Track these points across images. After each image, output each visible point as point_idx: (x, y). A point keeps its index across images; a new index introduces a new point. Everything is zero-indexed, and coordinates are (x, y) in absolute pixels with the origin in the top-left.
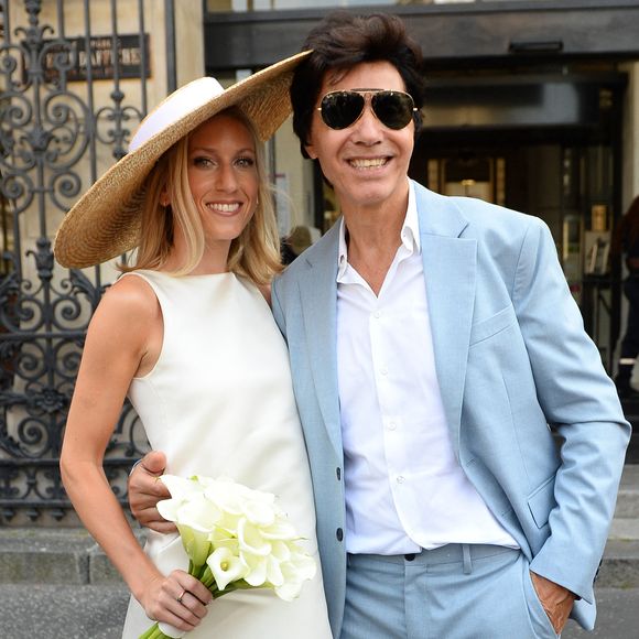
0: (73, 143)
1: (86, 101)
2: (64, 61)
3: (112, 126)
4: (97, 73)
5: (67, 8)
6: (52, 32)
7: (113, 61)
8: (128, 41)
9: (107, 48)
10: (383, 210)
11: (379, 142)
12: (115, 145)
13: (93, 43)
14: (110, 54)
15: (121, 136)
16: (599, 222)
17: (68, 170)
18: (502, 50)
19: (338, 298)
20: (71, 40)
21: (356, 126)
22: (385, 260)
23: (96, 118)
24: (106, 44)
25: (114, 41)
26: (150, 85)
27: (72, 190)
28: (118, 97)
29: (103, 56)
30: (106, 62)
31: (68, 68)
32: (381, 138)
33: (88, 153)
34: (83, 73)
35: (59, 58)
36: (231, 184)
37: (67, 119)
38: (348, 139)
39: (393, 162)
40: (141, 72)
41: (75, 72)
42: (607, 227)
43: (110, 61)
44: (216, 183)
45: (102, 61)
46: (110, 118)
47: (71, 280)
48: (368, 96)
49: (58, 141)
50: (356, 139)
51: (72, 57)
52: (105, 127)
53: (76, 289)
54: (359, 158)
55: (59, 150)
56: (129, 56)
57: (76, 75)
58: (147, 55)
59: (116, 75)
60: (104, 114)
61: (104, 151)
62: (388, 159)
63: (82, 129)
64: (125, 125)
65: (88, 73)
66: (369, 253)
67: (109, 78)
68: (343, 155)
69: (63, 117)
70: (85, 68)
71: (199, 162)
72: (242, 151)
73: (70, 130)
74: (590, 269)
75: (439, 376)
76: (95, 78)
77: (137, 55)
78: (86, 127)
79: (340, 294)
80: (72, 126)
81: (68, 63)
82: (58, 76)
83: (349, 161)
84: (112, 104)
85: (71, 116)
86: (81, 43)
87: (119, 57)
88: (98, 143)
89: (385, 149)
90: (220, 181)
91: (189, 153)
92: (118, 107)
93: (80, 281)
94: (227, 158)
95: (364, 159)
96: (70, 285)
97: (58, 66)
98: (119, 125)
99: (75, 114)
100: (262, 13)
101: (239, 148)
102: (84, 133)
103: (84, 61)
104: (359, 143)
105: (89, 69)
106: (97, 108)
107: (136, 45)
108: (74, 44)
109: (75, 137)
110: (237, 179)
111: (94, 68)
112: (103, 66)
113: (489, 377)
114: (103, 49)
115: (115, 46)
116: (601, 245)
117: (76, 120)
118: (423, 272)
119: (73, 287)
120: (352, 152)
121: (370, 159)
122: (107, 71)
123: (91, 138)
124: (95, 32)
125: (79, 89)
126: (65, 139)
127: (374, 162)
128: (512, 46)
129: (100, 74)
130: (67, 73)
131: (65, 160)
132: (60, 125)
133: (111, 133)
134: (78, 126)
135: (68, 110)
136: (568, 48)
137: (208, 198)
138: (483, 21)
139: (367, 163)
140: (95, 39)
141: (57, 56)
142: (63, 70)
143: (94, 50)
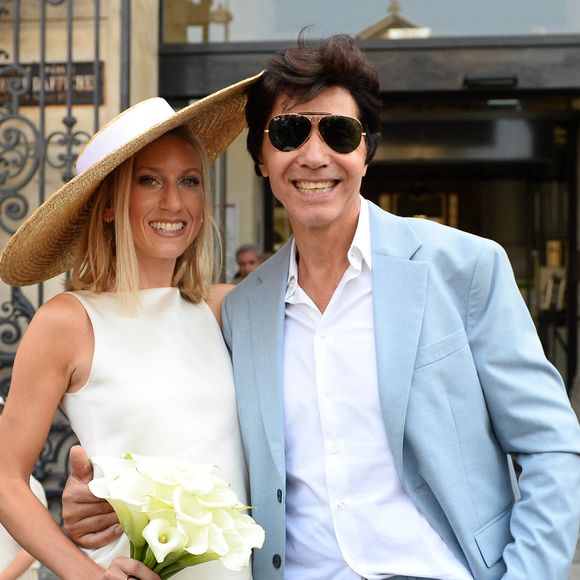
0: (21, 166)
1: (38, 125)
2: (17, 85)
3: (63, 150)
4: (50, 98)
5: (23, 35)
6: (7, 57)
7: (67, 87)
8: (83, 68)
9: (61, 74)
10: (332, 231)
11: (325, 166)
12: (64, 170)
13: (47, 70)
14: (64, 81)
15: (70, 160)
16: (554, 258)
17: (15, 192)
18: (456, 84)
19: (286, 316)
20: (25, 66)
21: (303, 148)
22: (332, 279)
23: (47, 142)
24: (60, 70)
25: (69, 68)
26: (103, 111)
27: (17, 212)
28: (70, 122)
29: (56, 82)
30: (59, 88)
31: (21, 92)
32: (327, 161)
33: (37, 177)
34: (36, 97)
35: (13, 84)
36: (175, 203)
37: (17, 143)
38: (294, 161)
39: (340, 185)
40: (95, 98)
41: (27, 97)
42: (562, 263)
43: (63, 87)
44: (160, 202)
45: (56, 87)
46: (62, 143)
47: (13, 303)
48: (315, 120)
49: (7, 164)
50: (302, 161)
51: (25, 82)
52: (55, 151)
53: (17, 313)
54: (305, 181)
55: (8, 172)
56: (83, 83)
57: (29, 100)
58: (100, 83)
59: (68, 101)
60: (55, 139)
61: (53, 175)
62: (336, 182)
63: (32, 153)
64: (75, 150)
65: (41, 98)
66: (317, 273)
67: (62, 103)
68: (287, 177)
69: (13, 141)
70: (37, 93)
71: (145, 181)
72: (188, 171)
73: (19, 153)
74: (546, 305)
75: (382, 400)
76: (48, 103)
77: (91, 81)
78: (36, 151)
79: (288, 313)
80: (22, 149)
81: (21, 87)
82: (10, 101)
83: (295, 183)
84: (63, 129)
85: (22, 140)
86: (35, 69)
87: (73, 83)
88: (47, 166)
89: (331, 173)
90: (164, 200)
91: (134, 172)
92: (70, 132)
93: (22, 305)
94: (172, 178)
95: (310, 181)
96: (11, 308)
97: (11, 90)
98: (69, 150)
99: (25, 137)
100: (216, 45)
101: (185, 169)
102: (34, 156)
103: (37, 85)
104: (304, 166)
105: (42, 94)
106: (48, 133)
107: (90, 72)
108: (28, 70)
109: (24, 160)
110: (181, 198)
111: (47, 93)
112: (56, 92)
113: (434, 402)
114: (56, 75)
115: (69, 73)
116: (557, 281)
117: (27, 143)
118: (371, 293)
119: (15, 310)
120: (298, 174)
121: (316, 182)
122: (60, 97)
123: (41, 162)
124: (50, 59)
125: (32, 114)
126: (14, 162)
127: (320, 185)
128: (466, 81)
129: (53, 99)
130: (20, 97)
131: (12, 183)
132: (10, 148)
133: (61, 157)
134: (28, 150)
135: (19, 133)
136: (523, 84)
137: (151, 217)
138: (437, 56)
139: (312, 186)
140: (50, 65)
141: (11, 80)
142: (16, 95)
143: (48, 76)
